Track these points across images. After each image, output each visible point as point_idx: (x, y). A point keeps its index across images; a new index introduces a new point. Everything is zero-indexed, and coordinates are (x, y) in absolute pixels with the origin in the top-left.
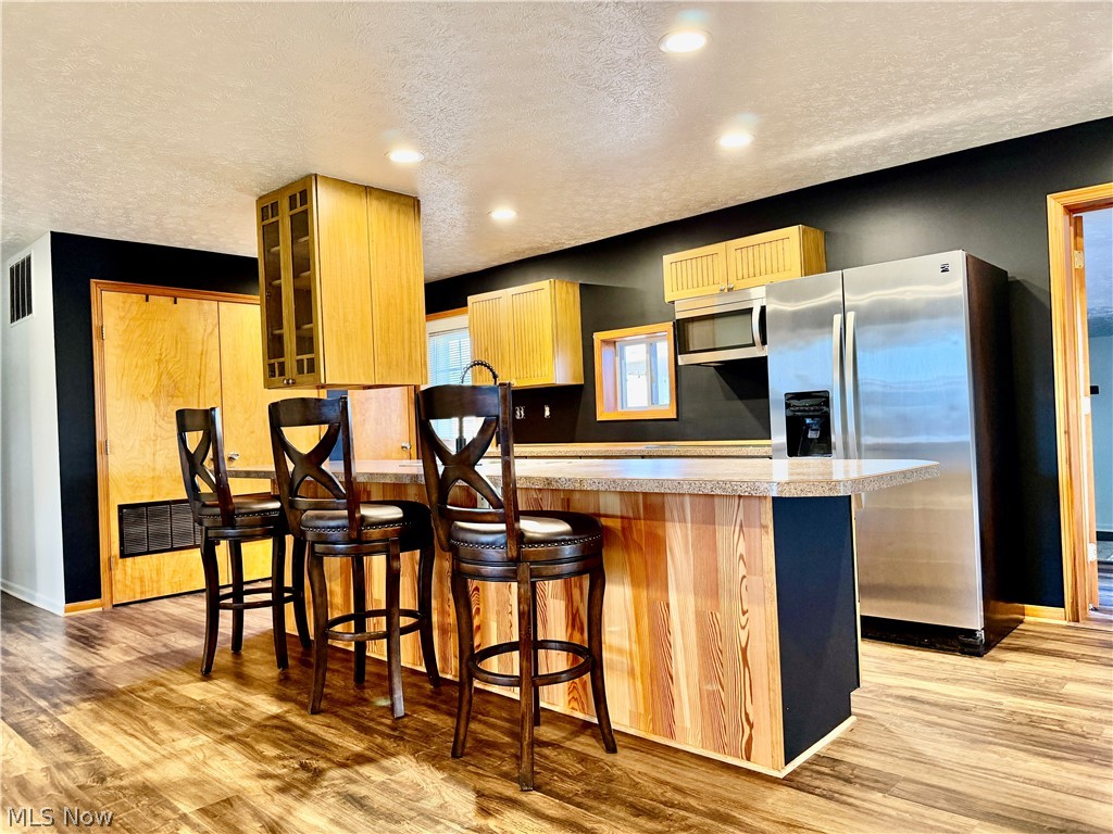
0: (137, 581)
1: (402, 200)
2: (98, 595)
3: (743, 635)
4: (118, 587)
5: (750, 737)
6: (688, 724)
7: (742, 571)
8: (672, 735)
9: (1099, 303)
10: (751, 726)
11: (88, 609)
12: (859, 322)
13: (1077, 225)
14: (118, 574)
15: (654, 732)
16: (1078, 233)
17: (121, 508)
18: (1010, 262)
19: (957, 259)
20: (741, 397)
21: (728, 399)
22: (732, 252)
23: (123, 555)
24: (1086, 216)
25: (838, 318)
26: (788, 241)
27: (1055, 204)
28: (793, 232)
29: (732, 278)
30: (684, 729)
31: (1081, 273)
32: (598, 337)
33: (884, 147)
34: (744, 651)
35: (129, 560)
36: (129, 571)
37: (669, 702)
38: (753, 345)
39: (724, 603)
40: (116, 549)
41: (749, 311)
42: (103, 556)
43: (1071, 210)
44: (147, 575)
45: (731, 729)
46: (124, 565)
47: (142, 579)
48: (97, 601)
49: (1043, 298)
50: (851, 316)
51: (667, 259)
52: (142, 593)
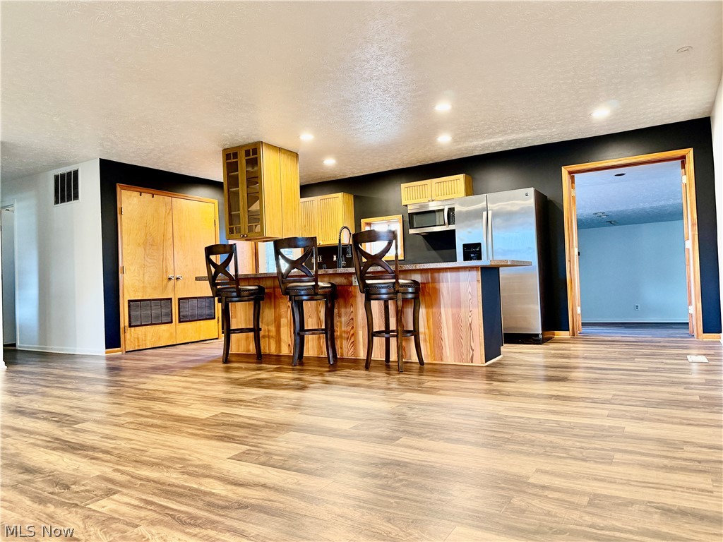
0: (136, 340)
1: (293, 154)
2: (119, 346)
3: (470, 319)
4: (128, 342)
5: (473, 354)
6: (448, 354)
7: (470, 297)
8: (442, 360)
9: (581, 211)
10: (473, 350)
11: (116, 352)
12: (494, 216)
13: (573, 179)
14: (128, 335)
15: (434, 360)
16: (573, 182)
17: (129, 301)
18: (549, 194)
19: (531, 191)
20: (435, 249)
21: (429, 250)
22: (433, 184)
23: (130, 326)
24: (576, 175)
25: (485, 213)
26: (459, 181)
27: (565, 171)
28: (461, 177)
29: (434, 196)
30: (447, 356)
31: (574, 198)
32: (363, 221)
33: (500, 144)
34: (470, 325)
35: (133, 329)
36: (132, 334)
37: (441, 347)
38: (444, 225)
39: (463, 310)
40: (127, 324)
41: (443, 210)
42: (122, 326)
43: (570, 173)
44: (140, 336)
45: (465, 352)
46: (131, 332)
47: (138, 338)
48: (119, 349)
49: (560, 208)
50: (490, 213)
51: (403, 186)
52: (138, 346)
